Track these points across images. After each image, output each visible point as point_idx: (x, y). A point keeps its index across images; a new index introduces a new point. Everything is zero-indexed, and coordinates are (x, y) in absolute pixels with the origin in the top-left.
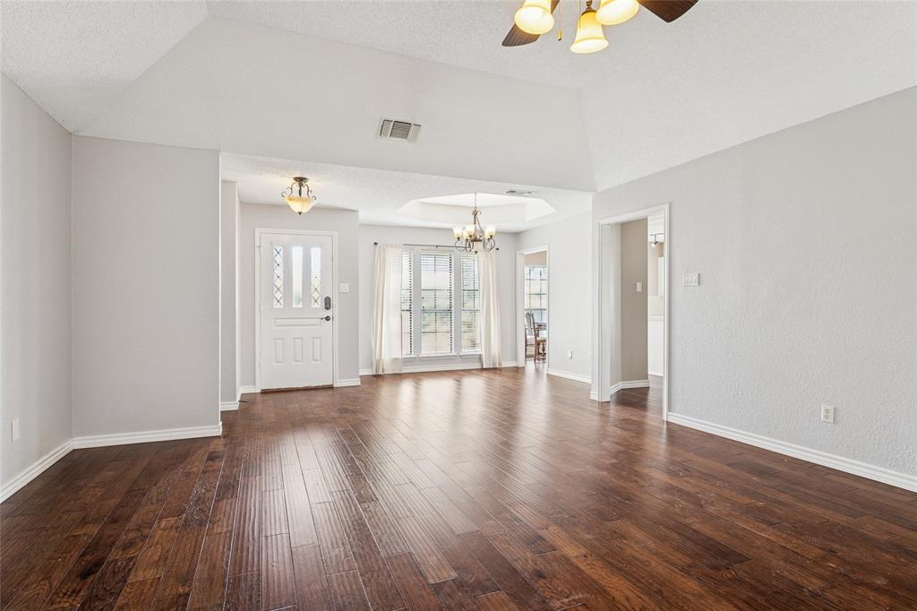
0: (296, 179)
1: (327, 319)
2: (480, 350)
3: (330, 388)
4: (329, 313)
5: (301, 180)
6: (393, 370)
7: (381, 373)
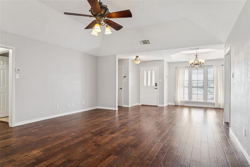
0: (136, 56)
1: (156, 89)
2: (214, 101)
3: (157, 106)
4: (156, 87)
5: (137, 57)
6: (181, 104)
7: (177, 105)
